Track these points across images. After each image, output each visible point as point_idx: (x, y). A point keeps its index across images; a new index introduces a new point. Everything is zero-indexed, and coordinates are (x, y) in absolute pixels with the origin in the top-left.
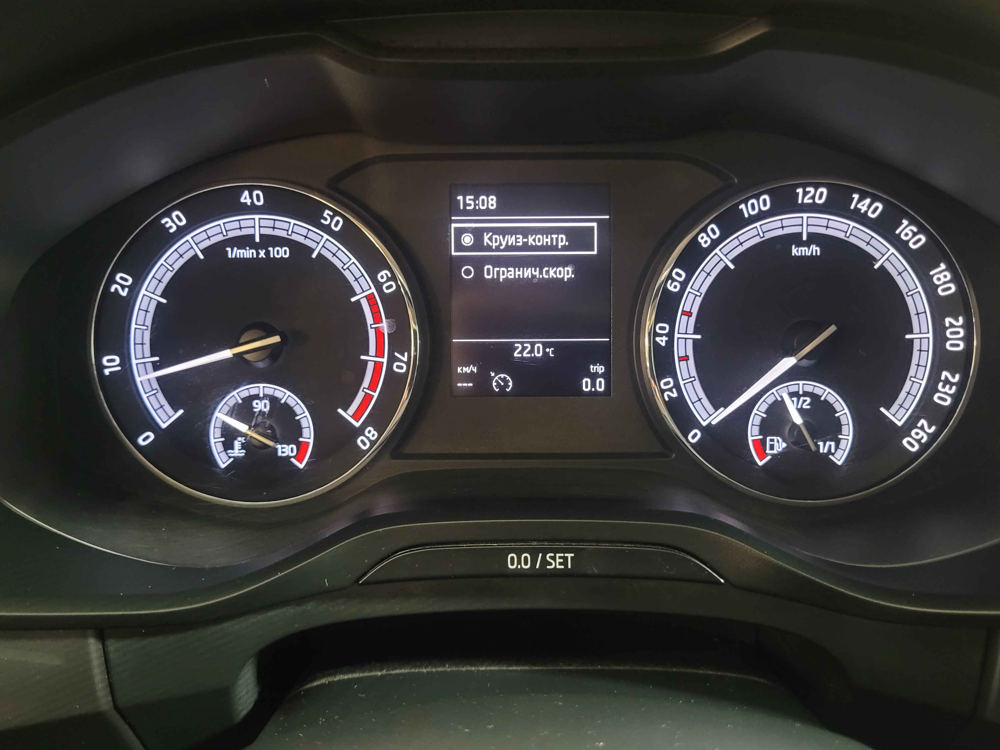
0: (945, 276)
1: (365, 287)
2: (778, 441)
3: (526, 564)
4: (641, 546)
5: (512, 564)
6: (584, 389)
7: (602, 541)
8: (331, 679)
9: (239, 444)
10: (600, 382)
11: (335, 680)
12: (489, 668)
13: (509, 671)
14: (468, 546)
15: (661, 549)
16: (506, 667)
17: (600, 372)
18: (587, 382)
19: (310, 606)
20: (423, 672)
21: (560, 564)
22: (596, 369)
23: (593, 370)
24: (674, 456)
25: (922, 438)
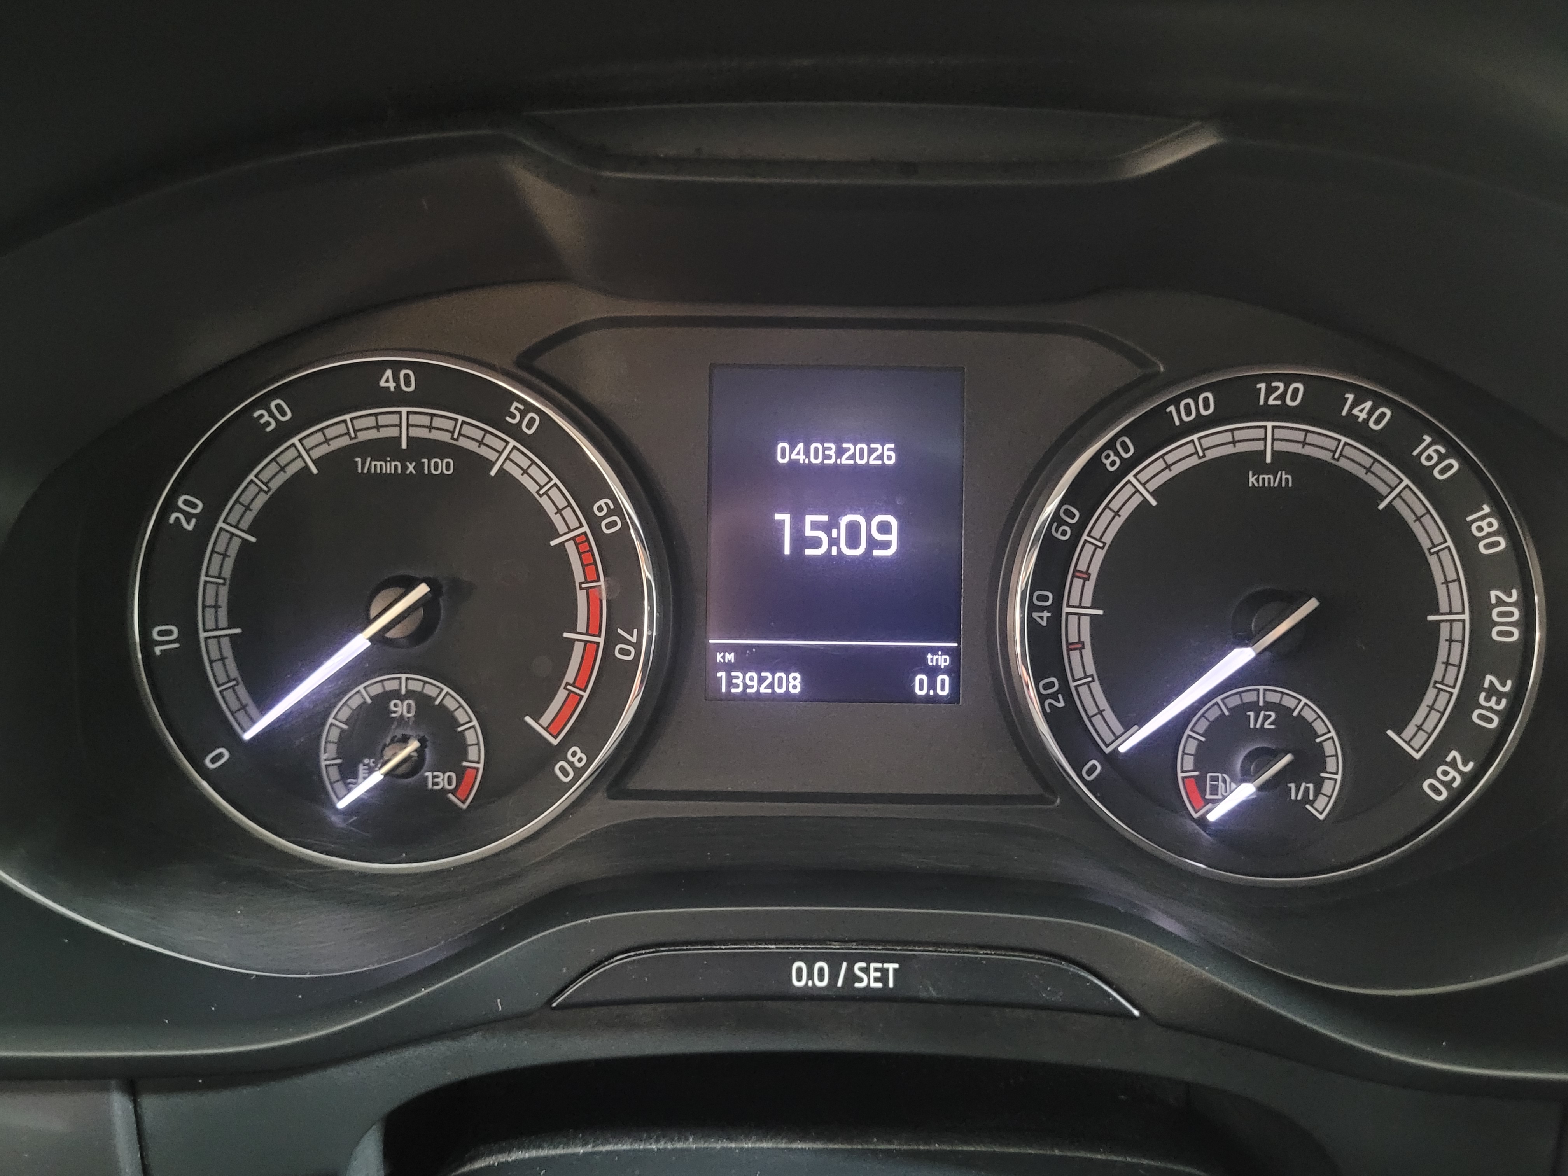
0: (1490, 525)
1: (573, 523)
2: (1224, 781)
3: (821, 979)
4: (1008, 953)
5: (799, 978)
6: (918, 692)
7: (945, 945)
8: (503, 1158)
9: (364, 769)
10: (943, 681)
11: (510, 1160)
12: (758, 1145)
13: (790, 1150)
14: (729, 949)
15: (1039, 959)
16: (785, 1143)
17: (943, 665)
18: (921, 681)
19: (473, 1041)
20: (652, 1150)
21: (877, 980)
22: (937, 660)
23: (932, 661)
24: (1058, 801)
25: (1454, 779)
